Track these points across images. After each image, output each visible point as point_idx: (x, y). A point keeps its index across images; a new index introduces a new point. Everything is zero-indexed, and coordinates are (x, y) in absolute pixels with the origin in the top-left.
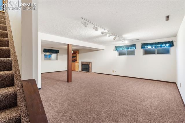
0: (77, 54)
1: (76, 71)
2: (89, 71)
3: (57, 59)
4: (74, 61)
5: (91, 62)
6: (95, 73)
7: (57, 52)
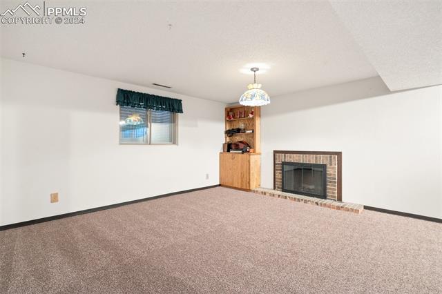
0: (253, 119)
1: (254, 191)
2: (325, 197)
3: (173, 139)
4: (242, 146)
5: (339, 154)
6: (366, 208)
7: (176, 107)
